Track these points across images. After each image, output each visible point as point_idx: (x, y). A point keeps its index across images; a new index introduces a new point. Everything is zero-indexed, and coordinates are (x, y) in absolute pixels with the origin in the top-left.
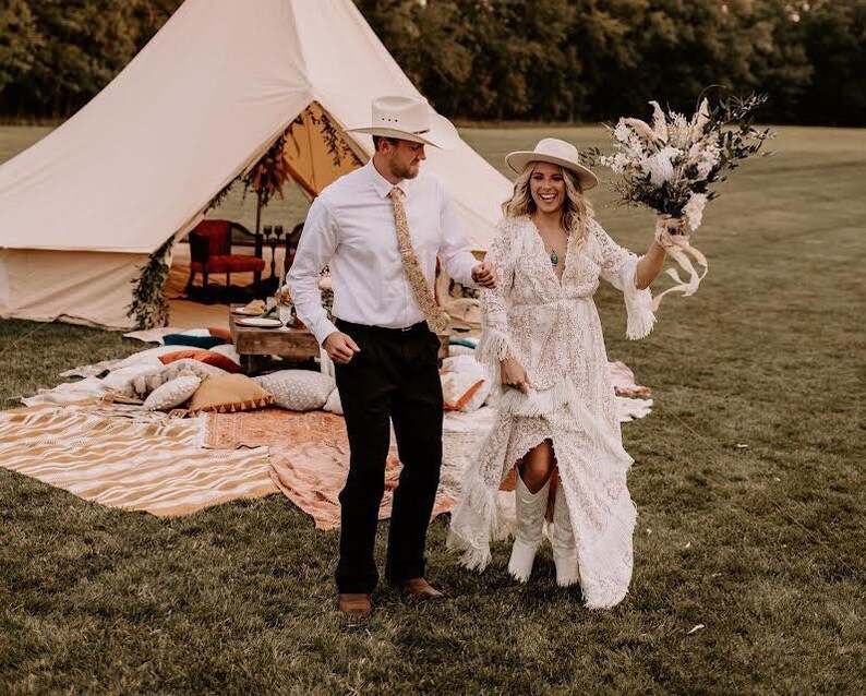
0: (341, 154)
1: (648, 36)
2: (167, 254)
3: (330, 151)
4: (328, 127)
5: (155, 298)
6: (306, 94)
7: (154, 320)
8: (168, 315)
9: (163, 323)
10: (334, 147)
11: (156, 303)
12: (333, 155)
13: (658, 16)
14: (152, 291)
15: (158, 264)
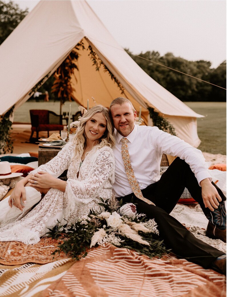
0: (99, 65)
1: (169, 78)
2: (10, 116)
3: (94, 65)
4: (92, 52)
5: (5, 138)
6: (81, 34)
7: (6, 150)
8: (12, 148)
9: (10, 151)
10: (95, 62)
11: (6, 141)
12: (95, 66)
13: (171, 73)
14: (3, 135)
15: (6, 121)
